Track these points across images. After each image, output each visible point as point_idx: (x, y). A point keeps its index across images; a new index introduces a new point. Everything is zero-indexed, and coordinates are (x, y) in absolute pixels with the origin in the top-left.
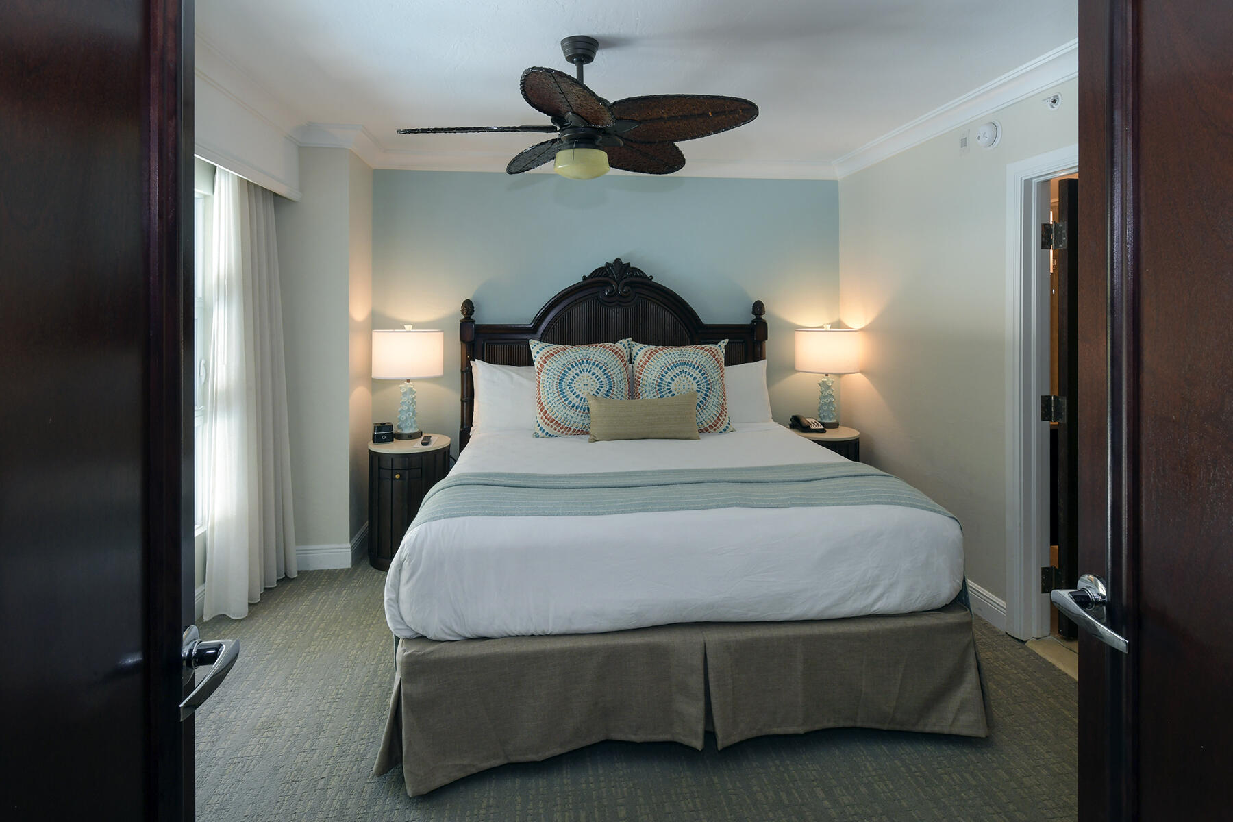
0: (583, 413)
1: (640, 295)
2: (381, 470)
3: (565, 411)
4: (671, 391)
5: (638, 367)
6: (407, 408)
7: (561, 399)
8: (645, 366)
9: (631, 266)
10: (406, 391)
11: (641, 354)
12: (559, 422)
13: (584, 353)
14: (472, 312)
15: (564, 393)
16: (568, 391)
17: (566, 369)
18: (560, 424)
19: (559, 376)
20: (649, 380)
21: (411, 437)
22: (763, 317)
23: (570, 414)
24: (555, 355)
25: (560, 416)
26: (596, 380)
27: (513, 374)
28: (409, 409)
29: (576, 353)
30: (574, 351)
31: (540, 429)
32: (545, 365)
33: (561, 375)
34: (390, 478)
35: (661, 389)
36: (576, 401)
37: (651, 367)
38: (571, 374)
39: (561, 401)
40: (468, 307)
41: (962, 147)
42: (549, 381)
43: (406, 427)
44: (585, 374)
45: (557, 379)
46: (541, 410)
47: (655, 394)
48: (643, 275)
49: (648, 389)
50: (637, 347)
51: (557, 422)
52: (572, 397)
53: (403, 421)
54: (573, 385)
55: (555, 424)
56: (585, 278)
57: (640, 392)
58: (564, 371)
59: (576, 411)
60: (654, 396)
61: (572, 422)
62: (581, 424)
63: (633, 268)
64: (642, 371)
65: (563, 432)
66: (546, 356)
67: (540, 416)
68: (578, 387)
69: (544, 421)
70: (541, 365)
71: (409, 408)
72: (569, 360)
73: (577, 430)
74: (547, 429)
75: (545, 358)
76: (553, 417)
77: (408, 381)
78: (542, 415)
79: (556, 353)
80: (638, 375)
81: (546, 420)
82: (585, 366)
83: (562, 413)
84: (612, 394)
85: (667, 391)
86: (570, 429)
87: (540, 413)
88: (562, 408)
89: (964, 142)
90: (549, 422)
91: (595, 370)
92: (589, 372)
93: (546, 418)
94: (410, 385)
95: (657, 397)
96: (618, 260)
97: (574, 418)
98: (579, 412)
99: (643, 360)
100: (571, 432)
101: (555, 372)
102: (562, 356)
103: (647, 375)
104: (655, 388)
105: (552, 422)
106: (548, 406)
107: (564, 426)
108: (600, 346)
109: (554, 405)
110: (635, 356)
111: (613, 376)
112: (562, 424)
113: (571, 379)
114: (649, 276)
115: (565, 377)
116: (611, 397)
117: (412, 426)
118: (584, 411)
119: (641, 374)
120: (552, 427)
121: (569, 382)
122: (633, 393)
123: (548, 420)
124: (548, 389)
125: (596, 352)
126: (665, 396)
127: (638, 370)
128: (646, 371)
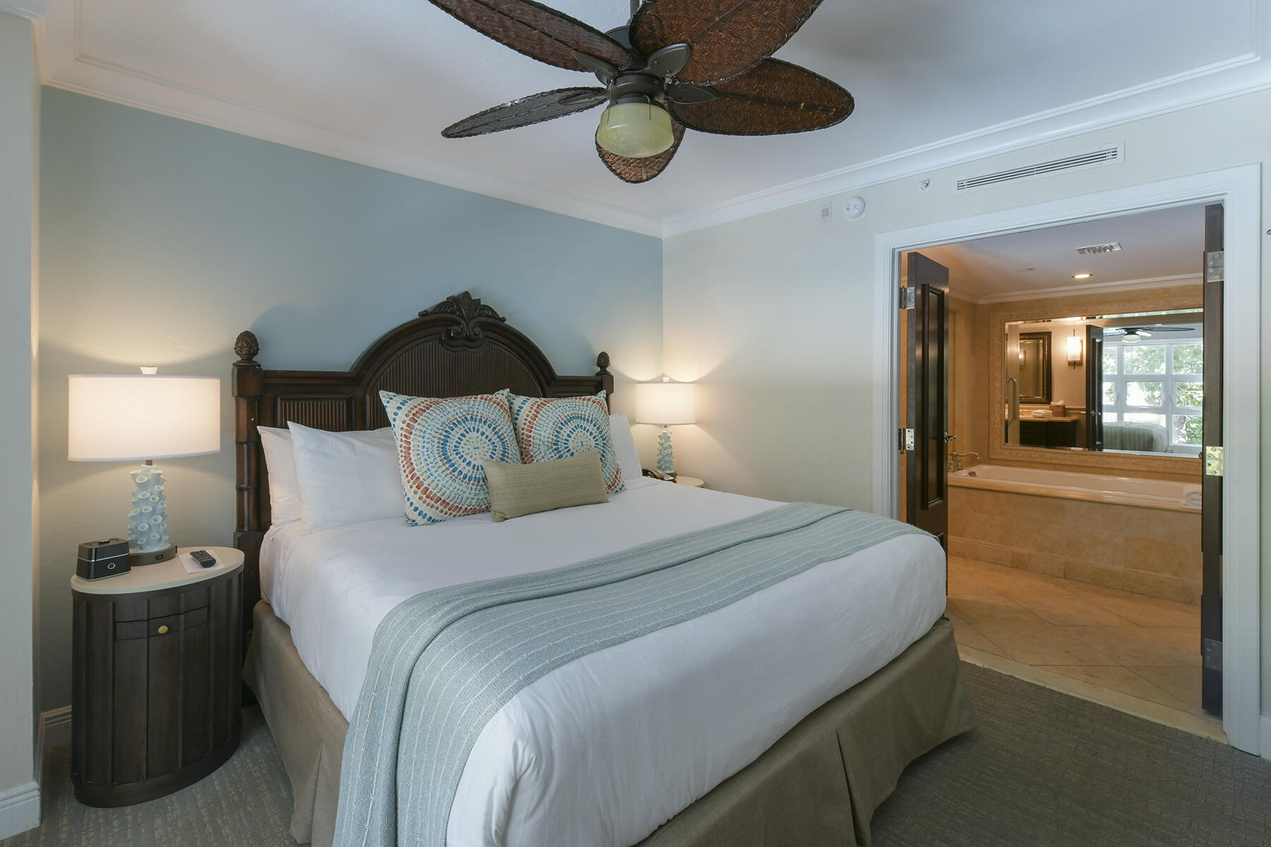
0: (477, 486)
1: (491, 340)
2: (118, 625)
3: (455, 484)
4: (569, 450)
5: (525, 424)
6: (151, 509)
7: (447, 469)
8: (535, 422)
9: (482, 303)
10: (148, 481)
11: (526, 407)
12: (447, 501)
13: (466, 407)
14: (256, 352)
15: (451, 460)
16: (455, 458)
17: (447, 429)
18: (448, 503)
19: (439, 439)
20: (542, 438)
21: (160, 557)
22: (608, 369)
23: (461, 488)
24: (427, 411)
25: (448, 492)
26: (487, 440)
27: (355, 442)
28: (153, 512)
29: (454, 407)
30: (451, 405)
31: (419, 514)
32: (416, 425)
33: (442, 437)
34: (145, 635)
35: (558, 448)
36: (467, 470)
37: (542, 423)
38: (455, 435)
39: (448, 472)
40: (248, 344)
41: (823, 216)
42: (426, 445)
43: (148, 543)
44: (473, 434)
45: (438, 443)
46: (418, 487)
47: (553, 454)
48: (495, 315)
49: (543, 448)
50: (518, 400)
51: (444, 501)
52: (461, 466)
53: (142, 533)
54: (460, 450)
55: (441, 505)
56: (421, 315)
57: (532, 453)
58: (446, 431)
59: (468, 484)
60: (552, 457)
61: (464, 499)
62: (475, 499)
63: (484, 305)
64: (532, 428)
65: (451, 514)
66: (414, 412)
67: (418, 496)
68: (467, 451)
69: (425, 502)
70: (408, 425)
71: (154, 509)
72: (448, 416)
73: (469, 508)
74: (430, 513)
75: (414, 415)
76: (438, 495)
77: (149, 462)
78: (419, 494)
79: (428, 409)
80: (526, 433)
81: (428, 500)
82: (471, 424)
83: (451, 488)
84: (508, 457)
85: (565, 450)
86: (461, 508)
87: (416, 493)
88: (450, 482)
89: (825, 213)
90: (432, 503)
91: (484, 428)
92: (478, 431)
93: (428, 497)
94: (154, 470)
95: (555, 457)
96: (466, 294)
97: (467, 494)
98: (473, 484)
99: (531, 415)
100: (460, 513)
101: (433, 433)
102: (438, 412)
103: (540, 432)
104: (551, 447)
105: (437, 502)
106: (429, 481)
107: (453, 505)
108: (482, 398)
109: (439, 478)
110: (519, 411)
111: (505, 435)
112: (451, 503)
113: (457, 442)
114: (501, 317)
115: (449, 440)
116: (507, 462)
117: (160, 540)
118: (479, 482)
119: (531, 431)
120: (437, 508)
121: (455, 446)
122: (525, 456)
123: (432, 499)
124: (426, 457)
125: (477, 405)
126: (564, 457)
127: (526, 427)
128: (538, 428)
